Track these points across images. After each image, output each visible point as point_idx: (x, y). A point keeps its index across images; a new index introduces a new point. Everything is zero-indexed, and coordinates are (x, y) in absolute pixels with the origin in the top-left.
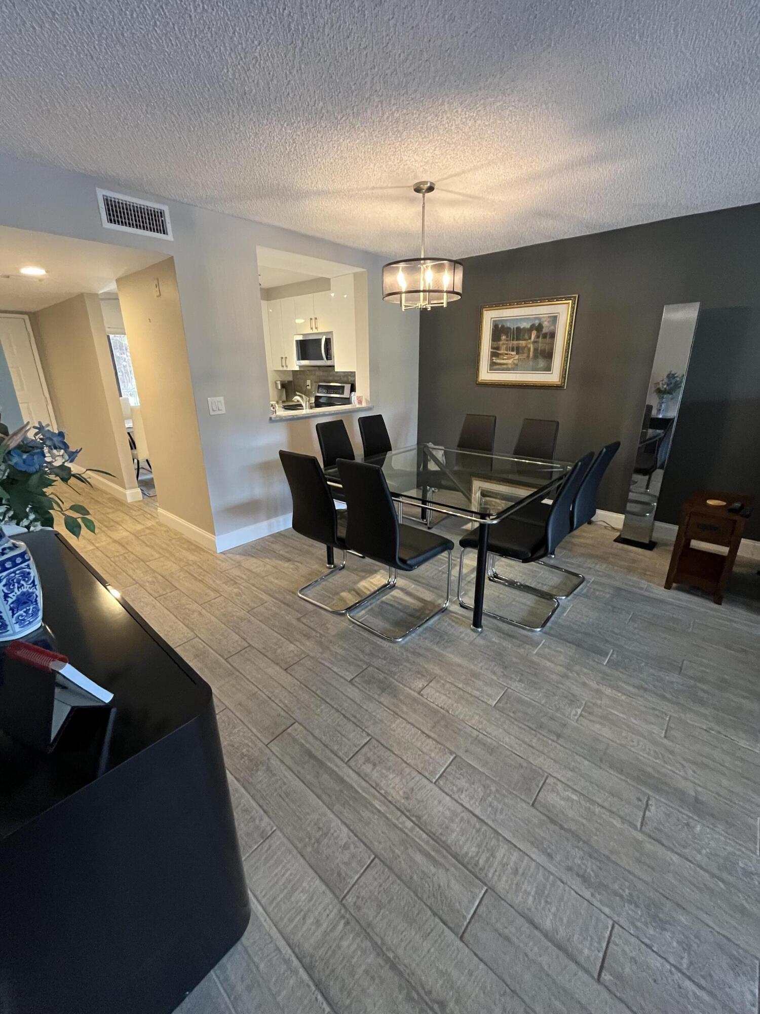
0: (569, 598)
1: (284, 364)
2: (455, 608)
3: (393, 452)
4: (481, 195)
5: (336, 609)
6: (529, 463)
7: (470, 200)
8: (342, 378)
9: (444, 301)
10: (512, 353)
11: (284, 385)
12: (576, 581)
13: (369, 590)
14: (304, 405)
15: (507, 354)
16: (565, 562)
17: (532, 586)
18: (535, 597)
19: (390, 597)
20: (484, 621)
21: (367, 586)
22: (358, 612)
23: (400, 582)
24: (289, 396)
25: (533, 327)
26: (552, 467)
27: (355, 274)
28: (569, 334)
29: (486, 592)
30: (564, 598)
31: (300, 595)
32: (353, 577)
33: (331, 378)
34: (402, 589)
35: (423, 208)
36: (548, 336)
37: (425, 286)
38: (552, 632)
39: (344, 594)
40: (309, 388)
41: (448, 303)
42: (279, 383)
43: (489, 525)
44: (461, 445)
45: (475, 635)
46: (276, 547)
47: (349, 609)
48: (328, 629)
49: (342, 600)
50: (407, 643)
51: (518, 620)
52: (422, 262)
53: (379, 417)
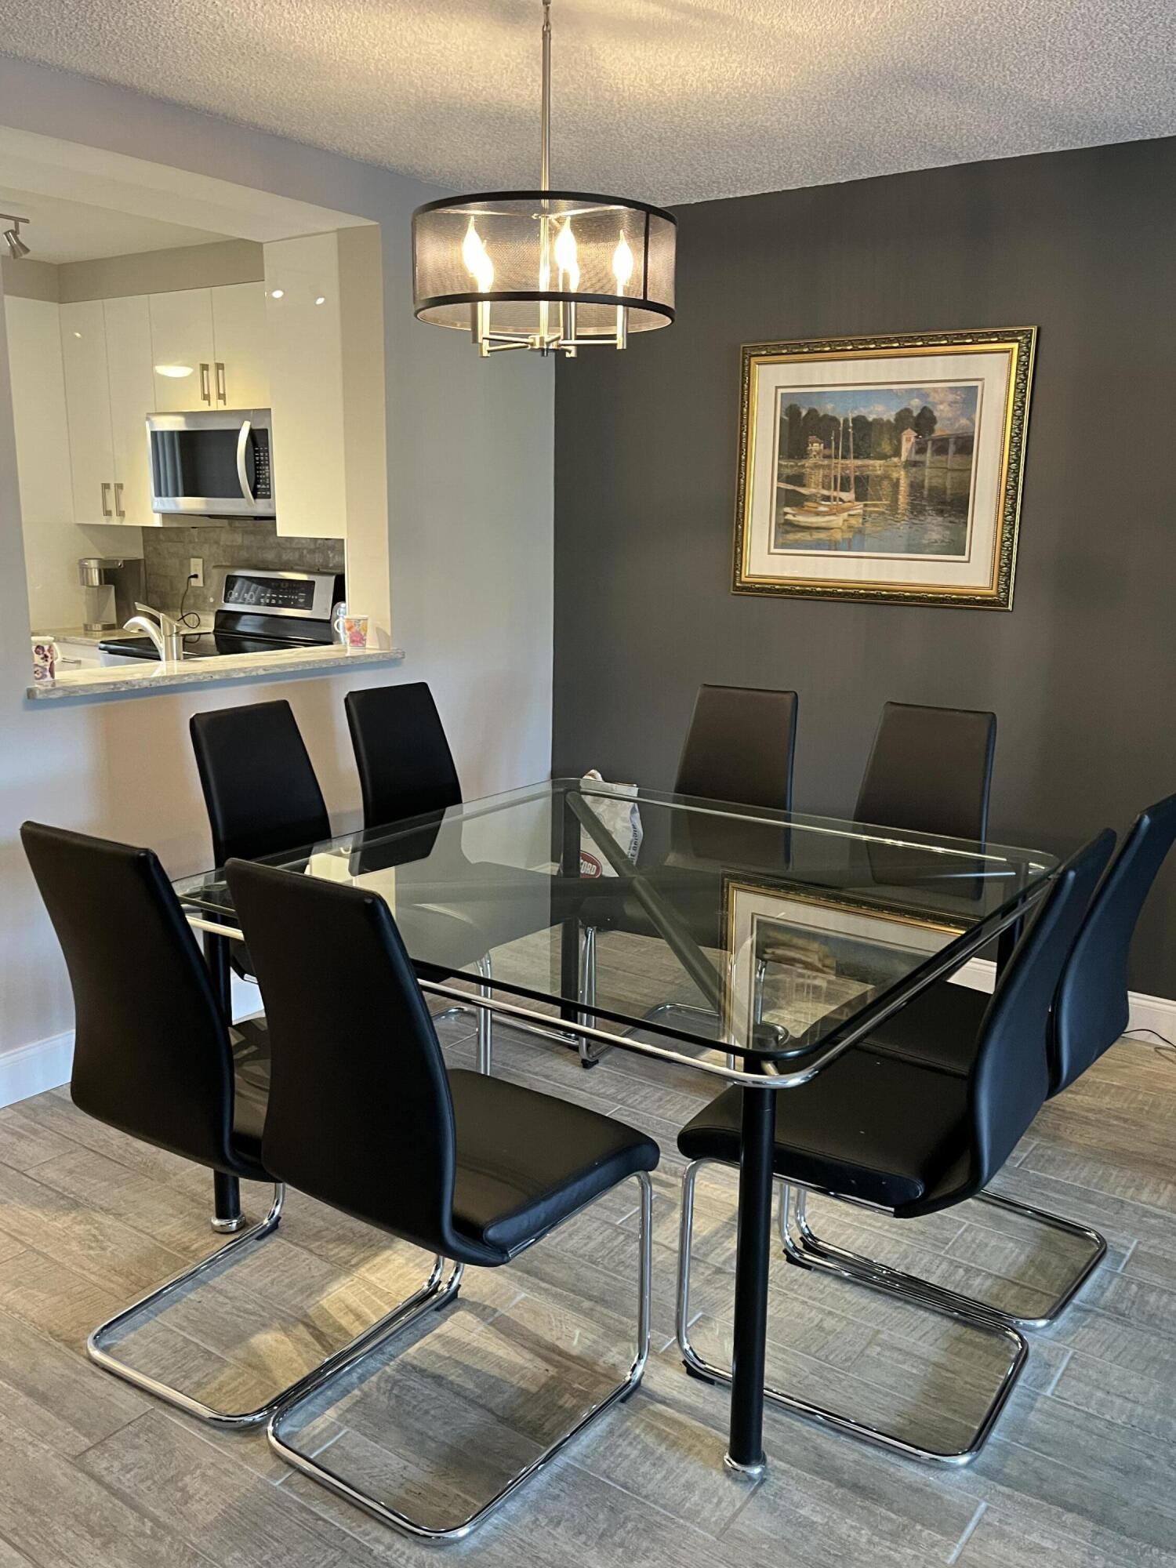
0: (1059, 1323)
1: (112, 507)
2: (668, 1380)
3: (467, 808)
4: (729, 12)
5: (230, 1407)
6: (904, 849)
7: (697, 24)
8: (308, 558)
9: (619, 328)
10: (844, 495)
11: (111, 575)
12: (1079, 1256)
13: (358, 1317)
14: (160, 644)
15: (827, 498)
16: (1039, 1183)
17: (933, 1280)
18: (947, 1324)
19: (437, 1347)
20: (772, 1429)
21: (353, 1300)
22: (314, 1416)
23: (475, 1280)
24: (125, 611)
25: (904, 419)
26: (980, 865)
27: (345, 236)
28: (1015, 445)
29: (776, 1309)
30: (1042, 1323)
31: (96, 1354)
32: (307, 1264)
33: (270, 556)
34: (480, 1310)
35: (546, 36)
36: (952, 448)
37: (554, 280)
38: (1012, 1469)
39: (267, 1341)
40: (197, 583)
41: (631, 337)
42: (93, 564)
43: (775, 1092)
44: (687, 787)
45: (736, 1493)
46: (32, 1151)
47: (284, 1402)
48: (187, 1498)
49: (257, 1365)
50: (487, 1543)
51: (892, 1420)
52: (545, 203)
53: (421, 691)
